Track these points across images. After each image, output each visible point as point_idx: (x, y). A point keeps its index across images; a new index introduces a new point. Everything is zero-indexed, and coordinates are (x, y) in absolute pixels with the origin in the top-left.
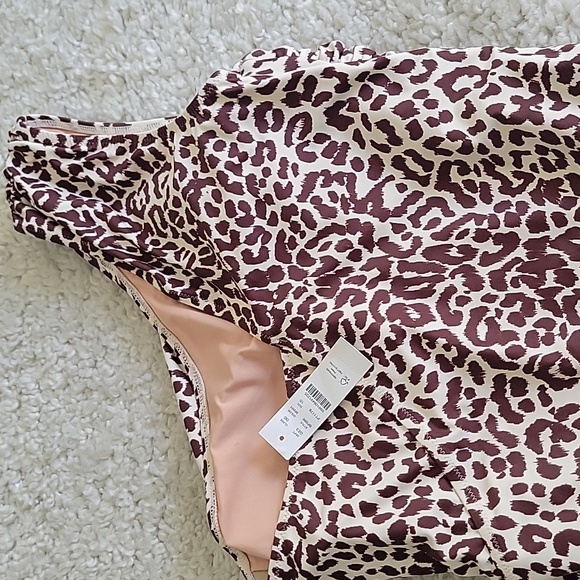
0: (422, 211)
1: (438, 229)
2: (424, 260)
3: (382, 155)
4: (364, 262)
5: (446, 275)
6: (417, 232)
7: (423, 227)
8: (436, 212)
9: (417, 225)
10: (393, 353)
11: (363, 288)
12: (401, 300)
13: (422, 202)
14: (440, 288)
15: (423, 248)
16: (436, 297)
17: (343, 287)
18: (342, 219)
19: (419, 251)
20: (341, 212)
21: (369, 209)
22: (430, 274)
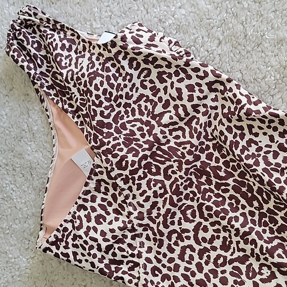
0: (175, 130)
1: (178, 141)
2: (167, 150)
3: (171, 101)
4: (145, 140)
5: (172, 160)
6: (170, 137)
7: (173, 136)
8: (180, 133)
9: (171, 134)
10: (139, 182)
11: (140, 150)
12: (152, 161)
13: (176, 126)
14: (168, 163)
15: (169, 145)
16: (165, 166)
17: (133, 145)
18: (145, 118)
19: (167, 145)
20: (146, 115)
21: (157, 120)
22: (167, 156)
